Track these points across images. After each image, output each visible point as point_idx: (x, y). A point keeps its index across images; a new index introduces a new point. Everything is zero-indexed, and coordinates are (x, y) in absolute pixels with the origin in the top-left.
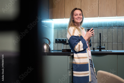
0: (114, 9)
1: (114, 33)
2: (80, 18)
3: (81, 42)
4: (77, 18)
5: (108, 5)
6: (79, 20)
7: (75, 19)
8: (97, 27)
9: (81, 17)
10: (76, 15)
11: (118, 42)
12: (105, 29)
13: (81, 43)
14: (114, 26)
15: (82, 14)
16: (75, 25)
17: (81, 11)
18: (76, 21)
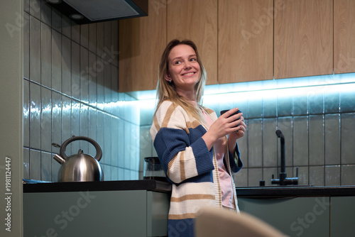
0: (324, 49)
1: (330, 132)
2: (193, 70)
3: (189, 150)
4: (183, 72)
5: (305, 36)
6: (191, 76)
7: (175, 76)
8: (276, 117)
9: (196, 65)
10: (177, 63)
11: (343, 161)
12: (299, 122)
13: (188, 155)
14: (329, 110)
15: (197, 55)
16: (180, 96)
17: (194, 47)
18: (181, 80)
